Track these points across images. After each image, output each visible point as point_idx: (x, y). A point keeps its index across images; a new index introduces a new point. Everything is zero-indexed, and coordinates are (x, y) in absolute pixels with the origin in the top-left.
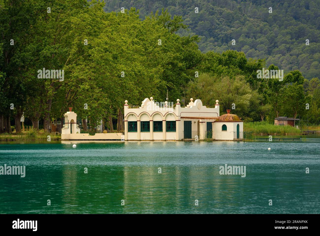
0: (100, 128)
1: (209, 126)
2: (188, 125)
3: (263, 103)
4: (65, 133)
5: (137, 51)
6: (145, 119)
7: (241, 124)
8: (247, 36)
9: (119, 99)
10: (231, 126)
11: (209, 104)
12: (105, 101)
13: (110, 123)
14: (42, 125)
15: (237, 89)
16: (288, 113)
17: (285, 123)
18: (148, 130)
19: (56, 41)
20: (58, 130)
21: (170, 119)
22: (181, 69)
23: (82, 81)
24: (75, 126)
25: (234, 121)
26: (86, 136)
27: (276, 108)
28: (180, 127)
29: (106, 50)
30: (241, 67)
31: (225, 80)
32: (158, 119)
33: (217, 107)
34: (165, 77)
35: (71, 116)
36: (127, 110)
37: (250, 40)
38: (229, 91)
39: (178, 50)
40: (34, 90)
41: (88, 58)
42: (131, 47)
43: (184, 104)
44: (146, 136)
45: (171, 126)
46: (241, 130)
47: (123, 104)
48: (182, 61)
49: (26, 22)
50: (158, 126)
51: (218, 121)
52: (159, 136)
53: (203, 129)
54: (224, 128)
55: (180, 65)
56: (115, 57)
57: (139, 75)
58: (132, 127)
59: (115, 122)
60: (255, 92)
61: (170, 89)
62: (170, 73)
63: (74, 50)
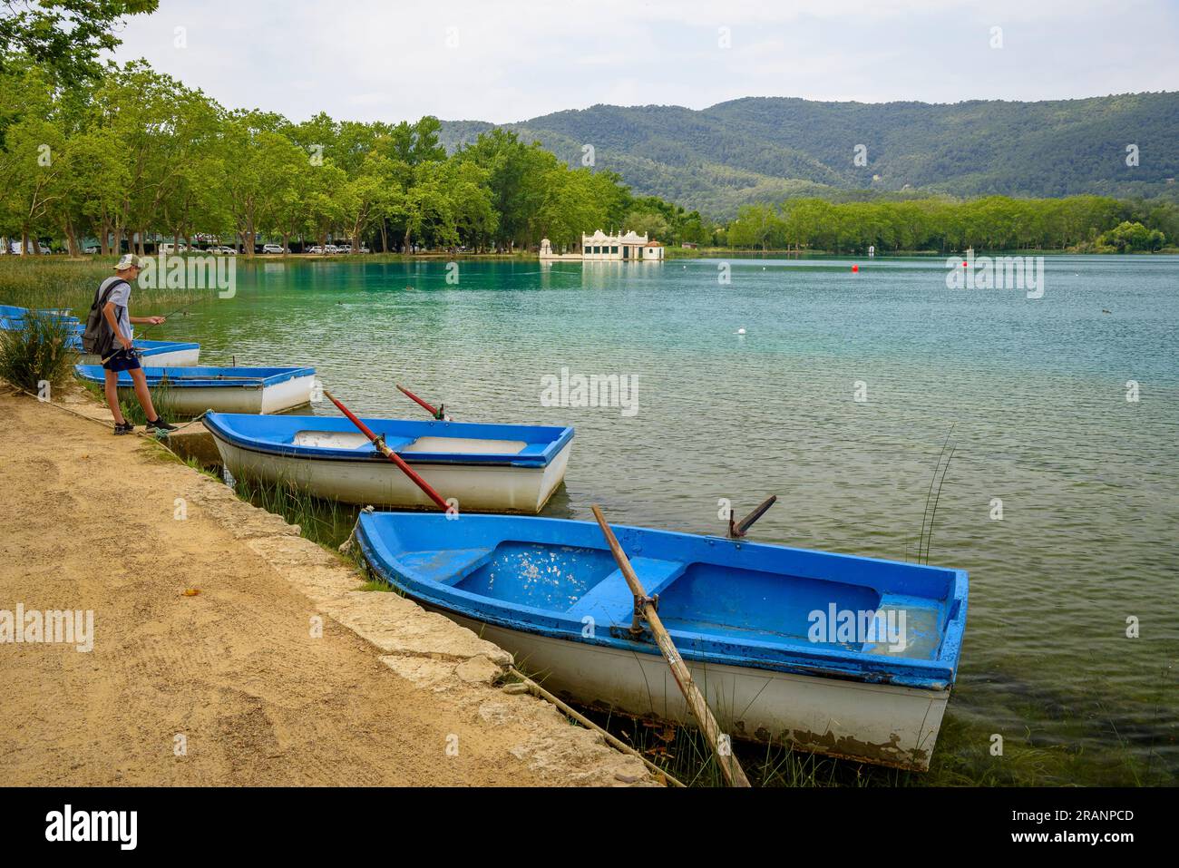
0: (564, 250)
1: (641, 249)
2: (626, 249)
3: (675, 233)
4: (542, 253)
5: (590, 197)
6: (596, 245)
7: (663, 249)
8: (661, 186)
9: (579, 231)
10: (656, 250)
11: (640, 234)
12: (569, 232)
13: (571, 247)
14: (525, 248)
15: (657, 223)
16: (690, 240)
17: (689, 247)
18: (607, 252)
19: (536, 190)
20: (537, 251)
21: (614, 245)
22: (620, 209)
23: (553, 218)
24: (549, 249)
25: (658, 246)
26: (557, 256)
27: (683, 236)
28: (621, 250)
29: (570, 196)
30: (659, 208)
31: (649, 217)
32: (605, 245)
33: (646, 236)
34: (609, 215)
35: (546, 242)
36: (584, 238)
37: (663, 189)
38: (652, 225)
39: (617, 196)
40: (521, 224)
41: (557, 202)
42: (587, 194)
43: (624, 234)
44: (597, 256)
45: (615, 250)
46: (662, 253)
47: (581, 234)
48: (620, 203)
49: (516, 178)
50: (606, 250)
51: (647, 246)
52: (606, 256)
53: (637, 251)
54: (651, 251)
55: (619, 206)
56: (575, 202)
57: (592, 213)
58: (588, 250)
59: (574, 245)
60: (669, 226)
61: (611, 223)
62: (611, 211)
63: (548, 196)
